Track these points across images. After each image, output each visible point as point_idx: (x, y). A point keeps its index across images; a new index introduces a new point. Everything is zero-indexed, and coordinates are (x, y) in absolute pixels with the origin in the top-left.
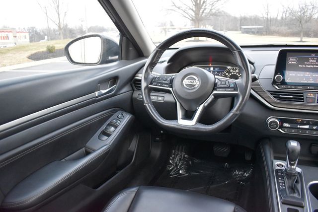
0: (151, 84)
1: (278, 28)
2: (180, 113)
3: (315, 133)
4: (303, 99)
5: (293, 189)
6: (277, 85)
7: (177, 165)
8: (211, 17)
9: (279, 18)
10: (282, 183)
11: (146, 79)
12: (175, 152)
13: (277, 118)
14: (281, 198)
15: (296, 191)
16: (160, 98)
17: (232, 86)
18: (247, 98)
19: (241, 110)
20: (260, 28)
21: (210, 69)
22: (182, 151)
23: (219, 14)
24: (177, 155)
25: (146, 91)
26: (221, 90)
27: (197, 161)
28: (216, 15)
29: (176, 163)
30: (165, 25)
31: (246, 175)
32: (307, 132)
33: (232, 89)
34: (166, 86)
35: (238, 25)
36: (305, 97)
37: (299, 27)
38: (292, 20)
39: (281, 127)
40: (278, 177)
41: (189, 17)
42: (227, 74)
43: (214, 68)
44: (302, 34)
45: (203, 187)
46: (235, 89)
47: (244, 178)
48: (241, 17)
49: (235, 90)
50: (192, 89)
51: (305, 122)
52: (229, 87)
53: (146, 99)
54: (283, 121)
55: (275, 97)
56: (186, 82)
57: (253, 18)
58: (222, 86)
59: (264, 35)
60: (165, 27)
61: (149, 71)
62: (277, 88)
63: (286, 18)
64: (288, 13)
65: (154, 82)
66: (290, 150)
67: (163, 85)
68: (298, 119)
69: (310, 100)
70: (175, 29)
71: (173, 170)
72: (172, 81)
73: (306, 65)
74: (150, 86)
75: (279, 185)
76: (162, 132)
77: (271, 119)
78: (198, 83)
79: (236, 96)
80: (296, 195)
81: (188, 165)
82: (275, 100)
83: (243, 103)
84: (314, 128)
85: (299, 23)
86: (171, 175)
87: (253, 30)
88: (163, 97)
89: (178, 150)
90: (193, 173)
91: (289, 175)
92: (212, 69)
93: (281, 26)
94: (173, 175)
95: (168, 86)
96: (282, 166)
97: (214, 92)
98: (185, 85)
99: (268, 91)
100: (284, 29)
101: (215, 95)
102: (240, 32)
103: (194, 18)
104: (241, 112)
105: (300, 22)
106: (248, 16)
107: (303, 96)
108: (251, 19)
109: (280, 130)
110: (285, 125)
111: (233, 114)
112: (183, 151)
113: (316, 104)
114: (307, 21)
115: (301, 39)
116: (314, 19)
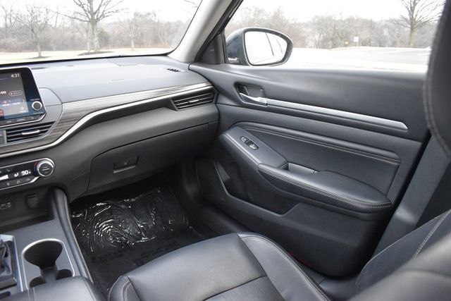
1: (3, 40)
3: (18, 182)
5: (2, 267)
32: (8, 184)
37: (32, 37)
38: (20, 28)
44: (39, 46)
63: (11, 26)
64: (12, 18)
80: (5, 273)
84: (16, 175)
85: (30, 32)
93: (7, 37)
100: (12, 41)
105: (32, 30)
113: (6, 144)
114: (41, 29)
115: (40, 54)
116: (51, 26)
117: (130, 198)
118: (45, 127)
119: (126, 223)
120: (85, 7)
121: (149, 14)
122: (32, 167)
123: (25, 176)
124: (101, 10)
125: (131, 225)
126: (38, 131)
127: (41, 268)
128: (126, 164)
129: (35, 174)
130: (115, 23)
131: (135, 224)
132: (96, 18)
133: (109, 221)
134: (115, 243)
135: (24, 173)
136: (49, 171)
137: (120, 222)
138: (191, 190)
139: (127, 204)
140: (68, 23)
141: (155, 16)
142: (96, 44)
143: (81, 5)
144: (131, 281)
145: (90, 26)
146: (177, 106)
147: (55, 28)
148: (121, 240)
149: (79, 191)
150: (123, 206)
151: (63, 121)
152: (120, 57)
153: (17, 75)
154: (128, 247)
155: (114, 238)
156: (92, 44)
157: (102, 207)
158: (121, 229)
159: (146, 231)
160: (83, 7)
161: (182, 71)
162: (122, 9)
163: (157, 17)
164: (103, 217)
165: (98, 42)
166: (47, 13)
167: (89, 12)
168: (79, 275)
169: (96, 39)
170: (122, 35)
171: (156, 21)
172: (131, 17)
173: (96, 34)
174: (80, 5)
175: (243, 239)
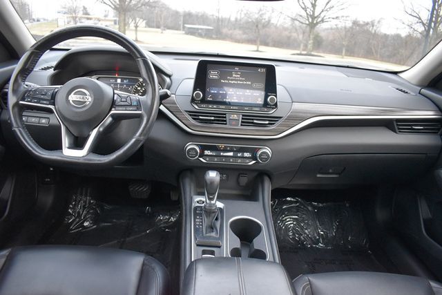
0: (23, 99)
1: (231, 31)
2: (65, 141)
3: (239, 161)
4: (225, 121)
5: (212, 228)
6: (196, 104)
7: (79, 215)
8: (143, 7)
9: (233, 19)
10: (200, 222)
11: (15, 91)
12: (76, 197)
13: (197, 145)
14: (196, 239)
15: (214, 230)
16: (44, 121)
17: (135, 103)
18: (153, 119)
19: (145, 135)
20: (208, 29)
21: (116, 81)
22: (86, 196)
23: (154, 5)
24: (80, 201)
25: (16, 110)
26: (121, 108)
27: (107, 207)
28: (150, 6)
29: (79, 212)
30: (75, 12)
31: (173, 219)
32: (231, 160)
33: (135, 108)
34: (45, 102)
35: (181, 23)
36: (227, 119)
37: (255, 32)
38: (247, 22)
39: (202, 155)
40: (196, 215)
41: (111, 4)
42: (139, 88)
43: (122, 79)
45: (116, 242)
46: (138, 106)
47: (169, 224)
48: (185, 12)
49: (138, 109)
50: (83, 107)
51: (228, 149)
52: (131, 105)
53: (16, 121)
54: (203, 148)
55: (194, 119)
56: (72, 97)
57: (200, 14)
58: (123, 103)
59: (214, 39)
60: (74, 15)
61: (20, 81)
62: (197, 107)
63: (240, 20)
64: (242, 13)
65: (28, 97)
66: (208, 182)
67: (41, 102)
68: (220, 145)
69: (234, 123)
70: (91, 19)
71: (75, 223)
72: (54, 96)
73: (229, 80)
74: (21, 102)
75: (195, 225)
76: (52, 169)
77: (190, 146)
78: (90, 100)
79: (139, 117)
80: (213, 234)
81: (96, 214)
82: (193, 122)
83: (148, 126)
84: (239, 155)
85: (255, 27)
86: (72, 230)
87: (200, 31)
88: (48, 118)
89: (81, 195)
90: (103, 224)
91: (209, 212)
92: (119, 81)
93: (235, 29)
94: (74, 229)
95: (48, 103)
96: (203, 202)
97: (113, 112)
98: (71, 102)
99: (186, 111)
100: (238, 33)
101: (113, 116)
102: (184, 32)
103: (118, 6)
104: (146, 137)
105: (257, 26)
106: (193, 11)
107: (225, 117)
108: (197, 16)
109: (201, 159)
110: (207, 152)
111: (136, 140)
112: (88, 194)
113: (240, 127)
114: (264, 26)
115: (258, 48)
116: (273, 24)
117: (318, 202)
118: (273, 120)
119: (308, 224)
120: (308, 10)
121: (367, 24)
122: (254, 151)
123: (246, 157)
124: (322, 15)
125: (312, 228)
126: (267, 122)
127: (241, 240)
128: (331, 171)
129: (254, 158)
130: (331, 29)
131: (316, 228)
132: (315, 22)
133: (294, 217)
134: (294, 239)
135: (246, 155)
136: (267, 159)
137: (303, 221)
138: (381, 215)
139: (314, 207)
140: (288, 23)
141: (373, 26)
142: (310, 46)
143: (305, 9)
144: (310, 283)
145: (308, 29)
146: (399, 129)
147: (276, 27)
148: (300, 238)
149: (282, 183)
150: (310, 208)
151: (289, 118)
152: (348, 67)
153: (263, 70)
154: (304, 247)
155: (294, 234)
156: (306, 46)
157: (291, 202)
158: (302, 228)
159: (324, 238)
160: (306, 11)
161: (412, 93)
162: (343, 17)
163: (375, 28)
164: (290, 211)
165: (311, 45)
166: (273, 12)
167: (311, 16)
168: (272, 260)
169: (311, 42)
170: (335, 42)
171: (373, 32)
172: (349, 24)
173: (311, 36)
174: (303, 9)
175: (434, 289)
